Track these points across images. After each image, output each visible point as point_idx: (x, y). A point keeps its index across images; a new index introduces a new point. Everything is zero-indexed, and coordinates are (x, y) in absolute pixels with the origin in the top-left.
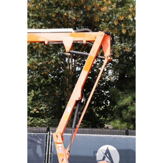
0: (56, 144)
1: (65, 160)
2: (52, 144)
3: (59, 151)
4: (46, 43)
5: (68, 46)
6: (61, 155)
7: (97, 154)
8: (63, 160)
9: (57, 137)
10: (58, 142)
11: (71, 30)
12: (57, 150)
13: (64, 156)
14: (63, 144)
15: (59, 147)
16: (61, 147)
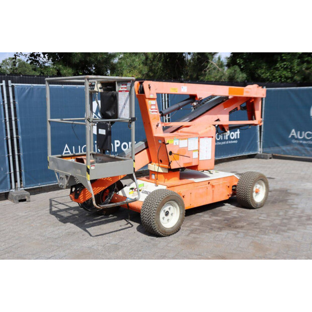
0: (147, 100)
1: (160, 125)
3: (152, 112)
6: (155, 118)
8: (157, 126)
9: (150, 88)
10: (151, 96)
12: (150, 110)
13: (158, 119)
15: (152, 105)
16: (155, 105)
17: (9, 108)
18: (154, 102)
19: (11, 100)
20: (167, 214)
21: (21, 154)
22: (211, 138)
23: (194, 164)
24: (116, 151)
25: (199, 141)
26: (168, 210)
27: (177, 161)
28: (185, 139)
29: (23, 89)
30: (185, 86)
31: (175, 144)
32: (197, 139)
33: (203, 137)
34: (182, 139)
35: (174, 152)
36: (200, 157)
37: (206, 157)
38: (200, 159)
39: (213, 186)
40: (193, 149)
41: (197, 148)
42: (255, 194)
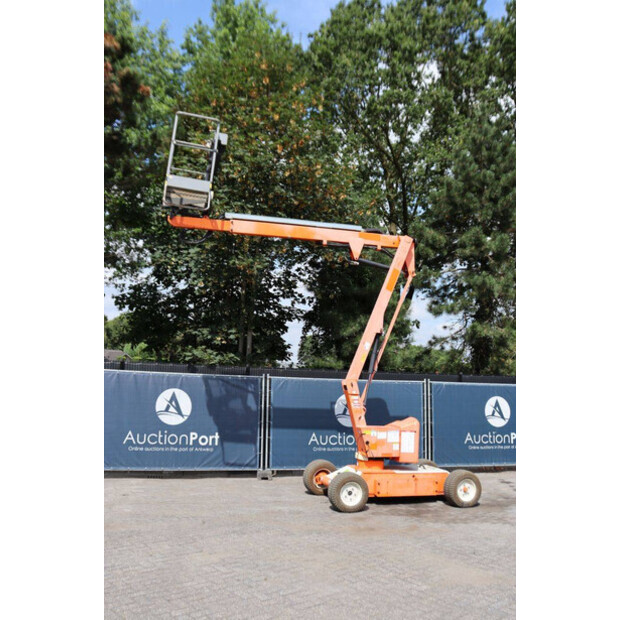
3: (355, 406)
4: (325, 243)
5: (357, 251)
6: (357, 411)
7: (336, 406)
8: (360, 418)
9: (352, 385)
10: (354, 392)
11: (359, 228)
13: (361, 413)
16: (357, 399)
17: (265, 397)
18: (357, 397)
19: (268, 391)
20: (350, 493)
21: (271, 438)
22: (414, 433)
23: (394, 455)
25: (400, 435)
26: (352, 490)
27: (375, 451)
28: (384, 431)
29: (279, 381)
31: (372, 435)
32: (398, 433)
33: (404, 431)
34: (380, 431)
35: (372, 442)
36: (401, 449)
37: (409, 450)
38: (401, 452)
39: (416, 479)
40: (393, 442)
41: (398, 440)
42: (462, 493)
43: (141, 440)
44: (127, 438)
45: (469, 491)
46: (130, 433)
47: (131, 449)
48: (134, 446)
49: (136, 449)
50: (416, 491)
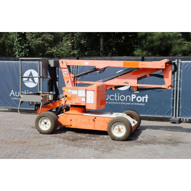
0: (62, 69)
1: (70, 82)
2: (77, 70)
3: (65, 75)
6: (66, 78)
8: (68, 82)
9: (63, 63)
10: (64, 67)
12: (63, 74)
13: (69, 79)
14: (67, 69)
15: (65, 71)
16: (66, 71)
22: (93, 91)
23: (82, 105)
24: (132, 101)
25: (86, 92)
26: (46, 122)
27: (71, 101)
28: (76, 90)
30: (87, 61)
31: (69, 92)
32: (84, 91)
33: (89, 90)
34: (73, 90)
36: (87, 101)
37: (90, 102)
38: (87, 102)
39: (95, 120)
40: (81, 96)
41: (84, 96)
42: (117, 131)
43: (17, 95)
44: (11, 94)
45: (121, 130)
46: (12, 91)
47: (13, 98)
48: (14, 97)
49: (15, 99)
50: (94, 127)
